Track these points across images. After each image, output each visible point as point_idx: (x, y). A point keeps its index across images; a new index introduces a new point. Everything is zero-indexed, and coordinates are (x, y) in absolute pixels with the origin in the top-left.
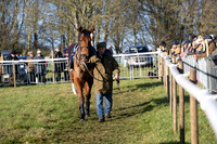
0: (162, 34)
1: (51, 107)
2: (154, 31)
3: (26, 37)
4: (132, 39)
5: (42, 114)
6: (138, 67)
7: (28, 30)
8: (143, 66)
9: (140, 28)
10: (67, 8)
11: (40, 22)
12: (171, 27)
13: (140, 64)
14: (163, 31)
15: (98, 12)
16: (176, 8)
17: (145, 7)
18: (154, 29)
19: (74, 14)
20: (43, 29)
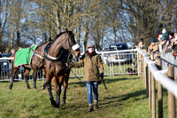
0: (141, 32)
1: (34, 103)
2: (134, 29)
3: (9, 35)
4: (112, 37)
5: (25, 110)
6: (117, 64)
7: (12, 29)
8: (122, 63)
9: (119, 26)
10: (49, 7)
11: (23, 21)
12: (150, 25)
13: (119, 61)
14: (143, 29)
15: (79, 10)
16: (154, 7)
17: (124, 6)
18: (133, 27)
19: (56, 13)
20: (25, 27)
